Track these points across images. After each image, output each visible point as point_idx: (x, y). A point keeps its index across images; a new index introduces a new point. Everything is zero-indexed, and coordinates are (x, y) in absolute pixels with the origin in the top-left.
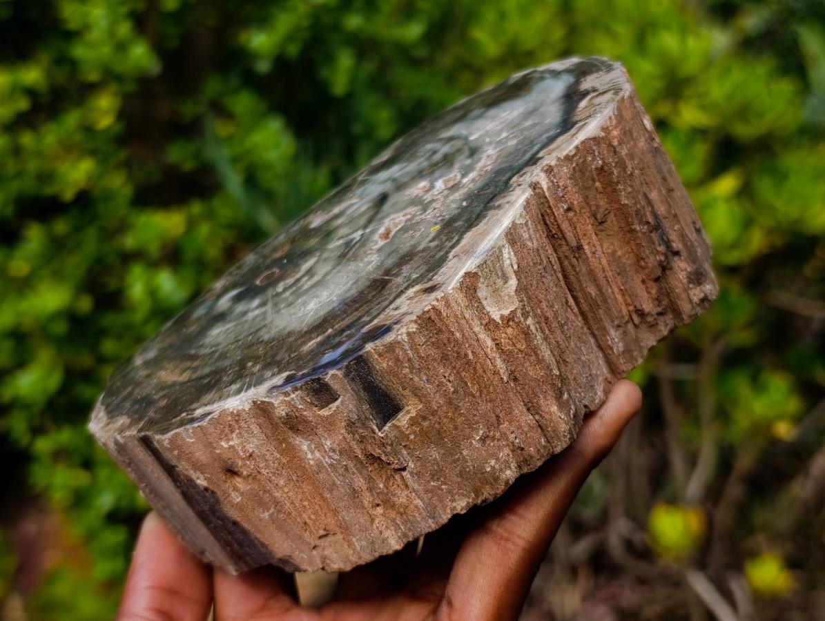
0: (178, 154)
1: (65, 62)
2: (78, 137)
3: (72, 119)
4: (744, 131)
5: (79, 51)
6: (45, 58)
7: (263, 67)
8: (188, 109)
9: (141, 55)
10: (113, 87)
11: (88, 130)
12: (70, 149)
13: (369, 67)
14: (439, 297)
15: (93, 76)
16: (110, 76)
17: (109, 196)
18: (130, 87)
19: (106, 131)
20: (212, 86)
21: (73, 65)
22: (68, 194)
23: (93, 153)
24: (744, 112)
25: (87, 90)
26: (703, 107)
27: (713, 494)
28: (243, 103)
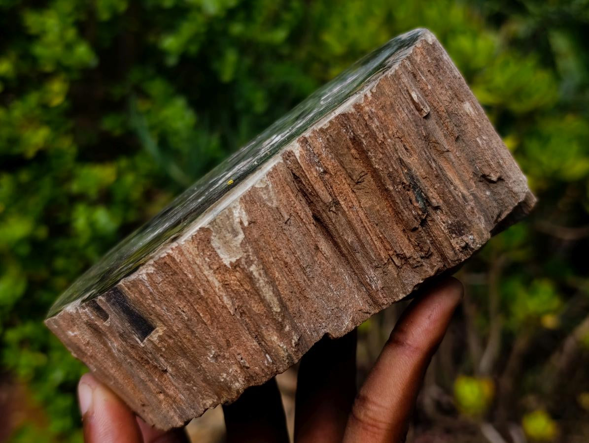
0: (110, 124)
1: (27, 57)
2: (38, 112)
3: (33, 99)
4: (518, 107)
5: (39, 50)
6: (13, 54)
7: (172, 61)
8: (117, 91)
9: (83, 53)
10: (63, 76)
11: (45, 106)
12: (32, 121)
13: (248, 61)
14: (174, 247)
15: (49, 68)
16: (61, 68)
17: (60, 154)
18: (76, 76)
19: (58, 107)
20: (135, 75)
21: (34, 60)
22: (31, 153)
23: (48, 123)
24: (519, 93)
25: (45, 78)
26: (489, 91)
27: (498, 368)
28: (157, 87)
